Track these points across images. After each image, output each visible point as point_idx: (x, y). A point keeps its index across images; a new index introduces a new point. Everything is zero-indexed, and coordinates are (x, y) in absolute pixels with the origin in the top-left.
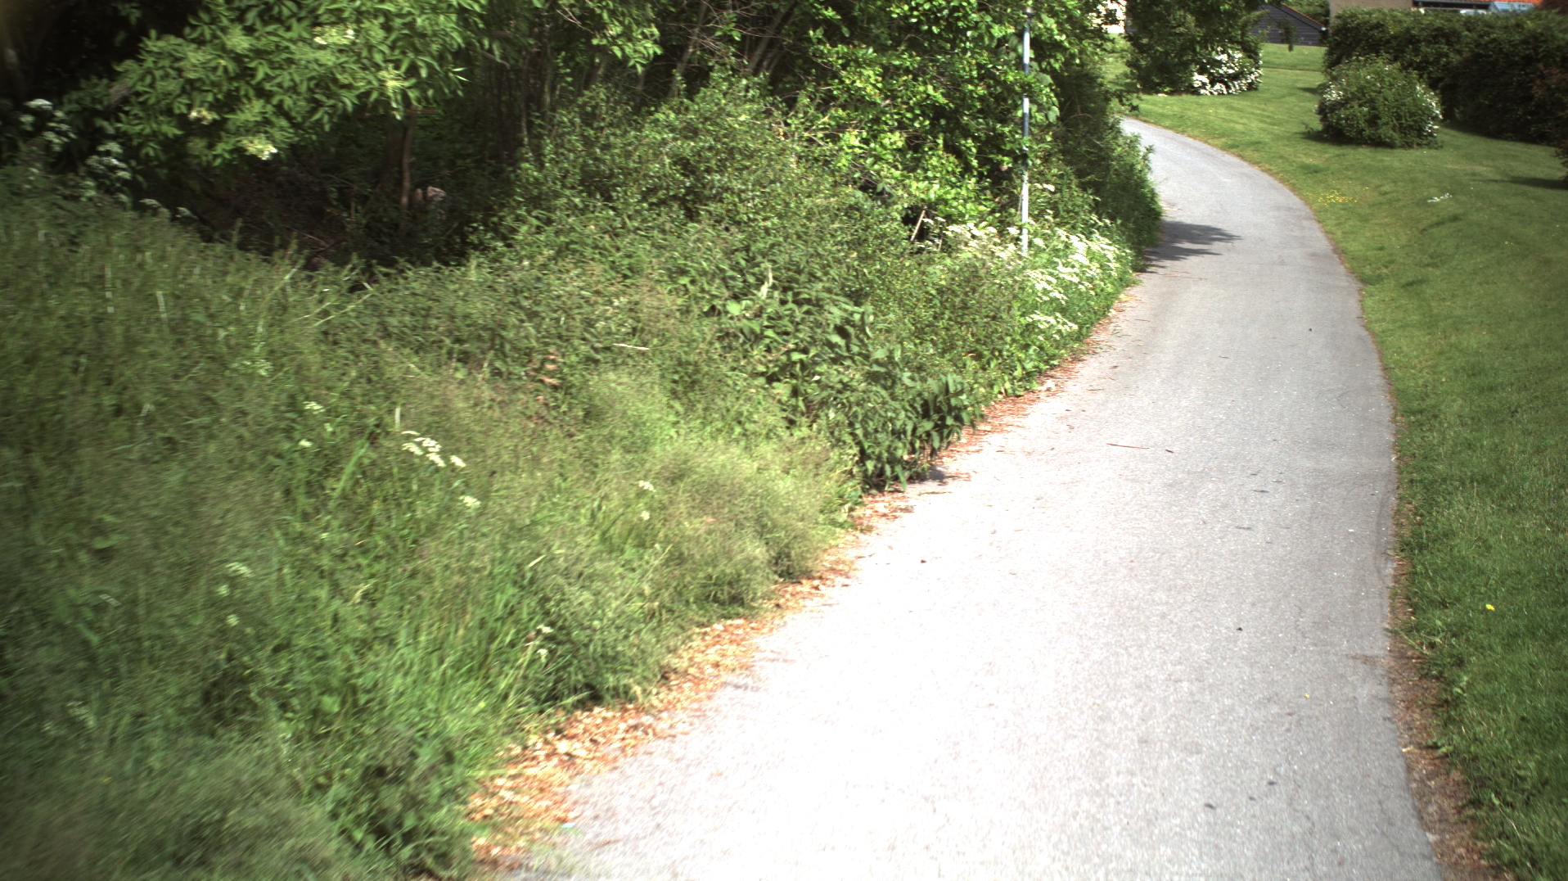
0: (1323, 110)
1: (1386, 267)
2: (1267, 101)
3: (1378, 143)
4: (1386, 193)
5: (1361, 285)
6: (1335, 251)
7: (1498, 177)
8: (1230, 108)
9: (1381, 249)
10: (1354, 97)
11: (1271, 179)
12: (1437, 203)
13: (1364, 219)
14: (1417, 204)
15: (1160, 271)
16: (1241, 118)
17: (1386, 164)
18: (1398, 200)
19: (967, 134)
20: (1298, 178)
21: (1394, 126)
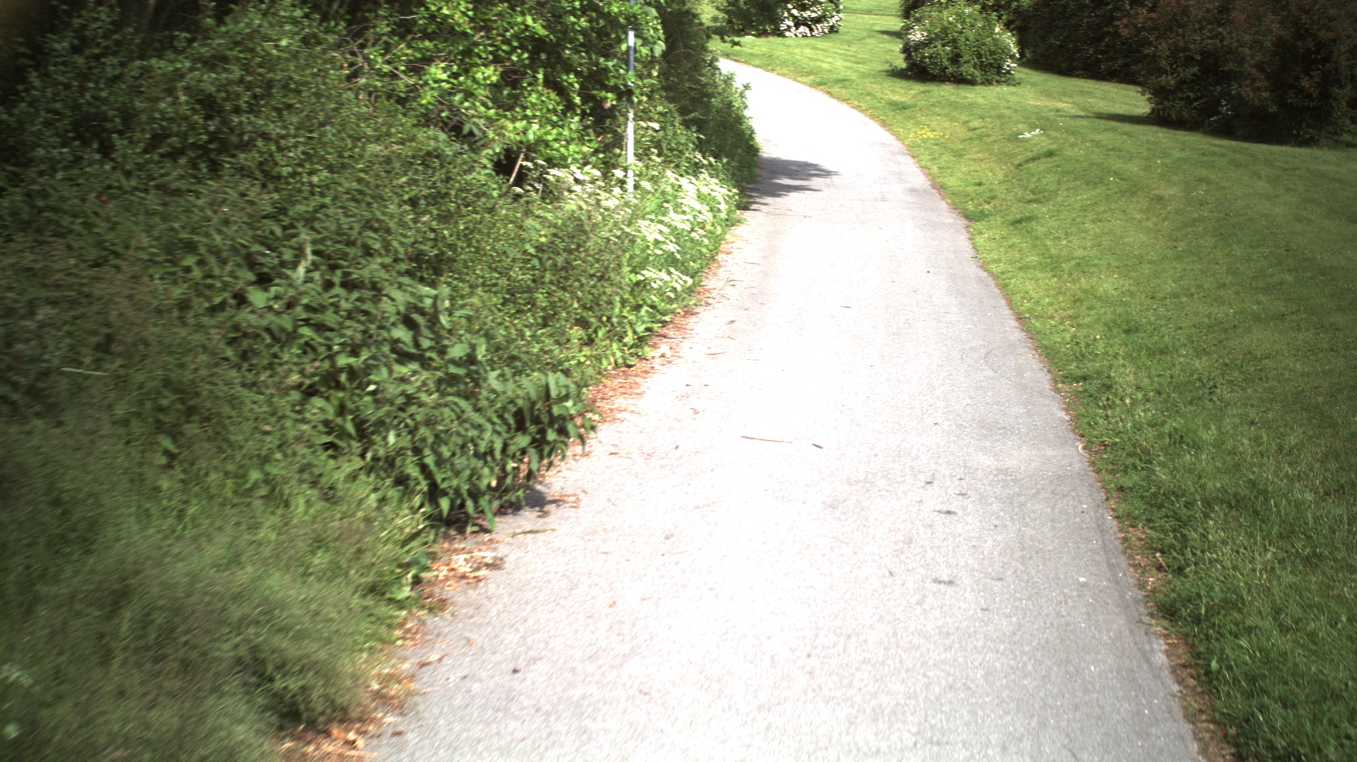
0: (906, 50)
1: (989, 203)
2: (849, 43)
3: (960, 80)
4: (975, 129)
5: (966, 222)
6: (934, 186)
7: (1082, 113)
8: (814, 48)
9: (980, 184)
10: (938, 37)
11: (861, 115)
12: (1029, 139)
13: (958, 155)
14: (1009, 140)
15: (763, 207)
16: (827, 57)
17: (969, 100)
18: (989, 136)
19: (569, 68)
20: (890, 114)
21: (975, 64)
